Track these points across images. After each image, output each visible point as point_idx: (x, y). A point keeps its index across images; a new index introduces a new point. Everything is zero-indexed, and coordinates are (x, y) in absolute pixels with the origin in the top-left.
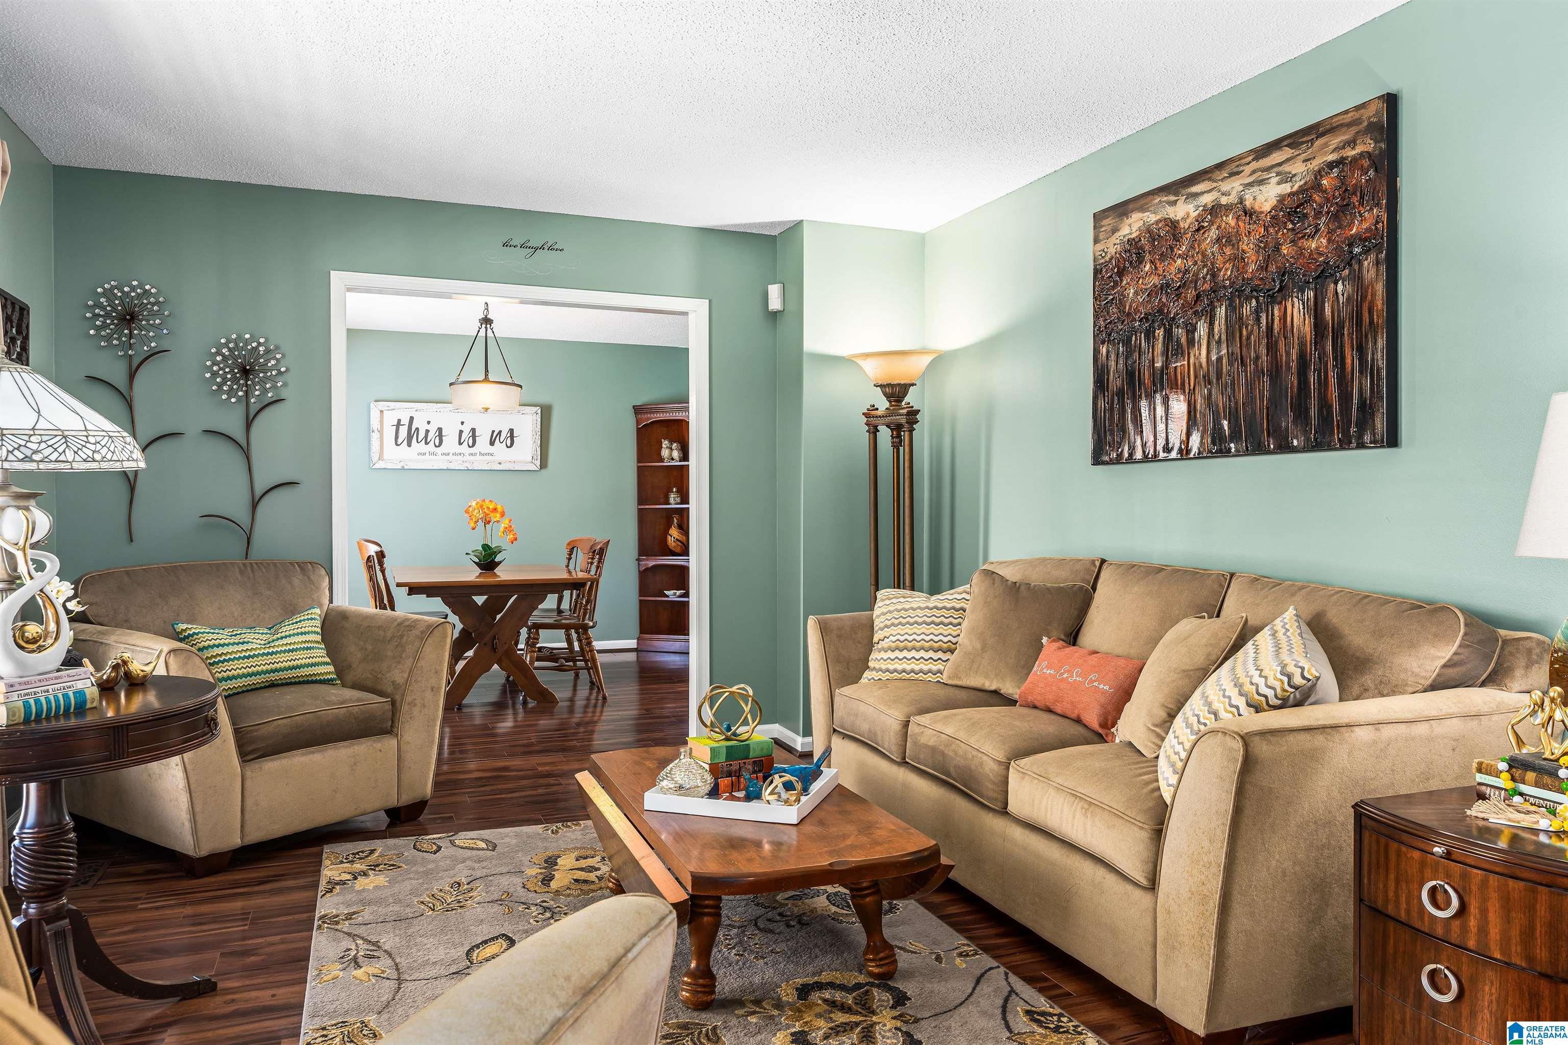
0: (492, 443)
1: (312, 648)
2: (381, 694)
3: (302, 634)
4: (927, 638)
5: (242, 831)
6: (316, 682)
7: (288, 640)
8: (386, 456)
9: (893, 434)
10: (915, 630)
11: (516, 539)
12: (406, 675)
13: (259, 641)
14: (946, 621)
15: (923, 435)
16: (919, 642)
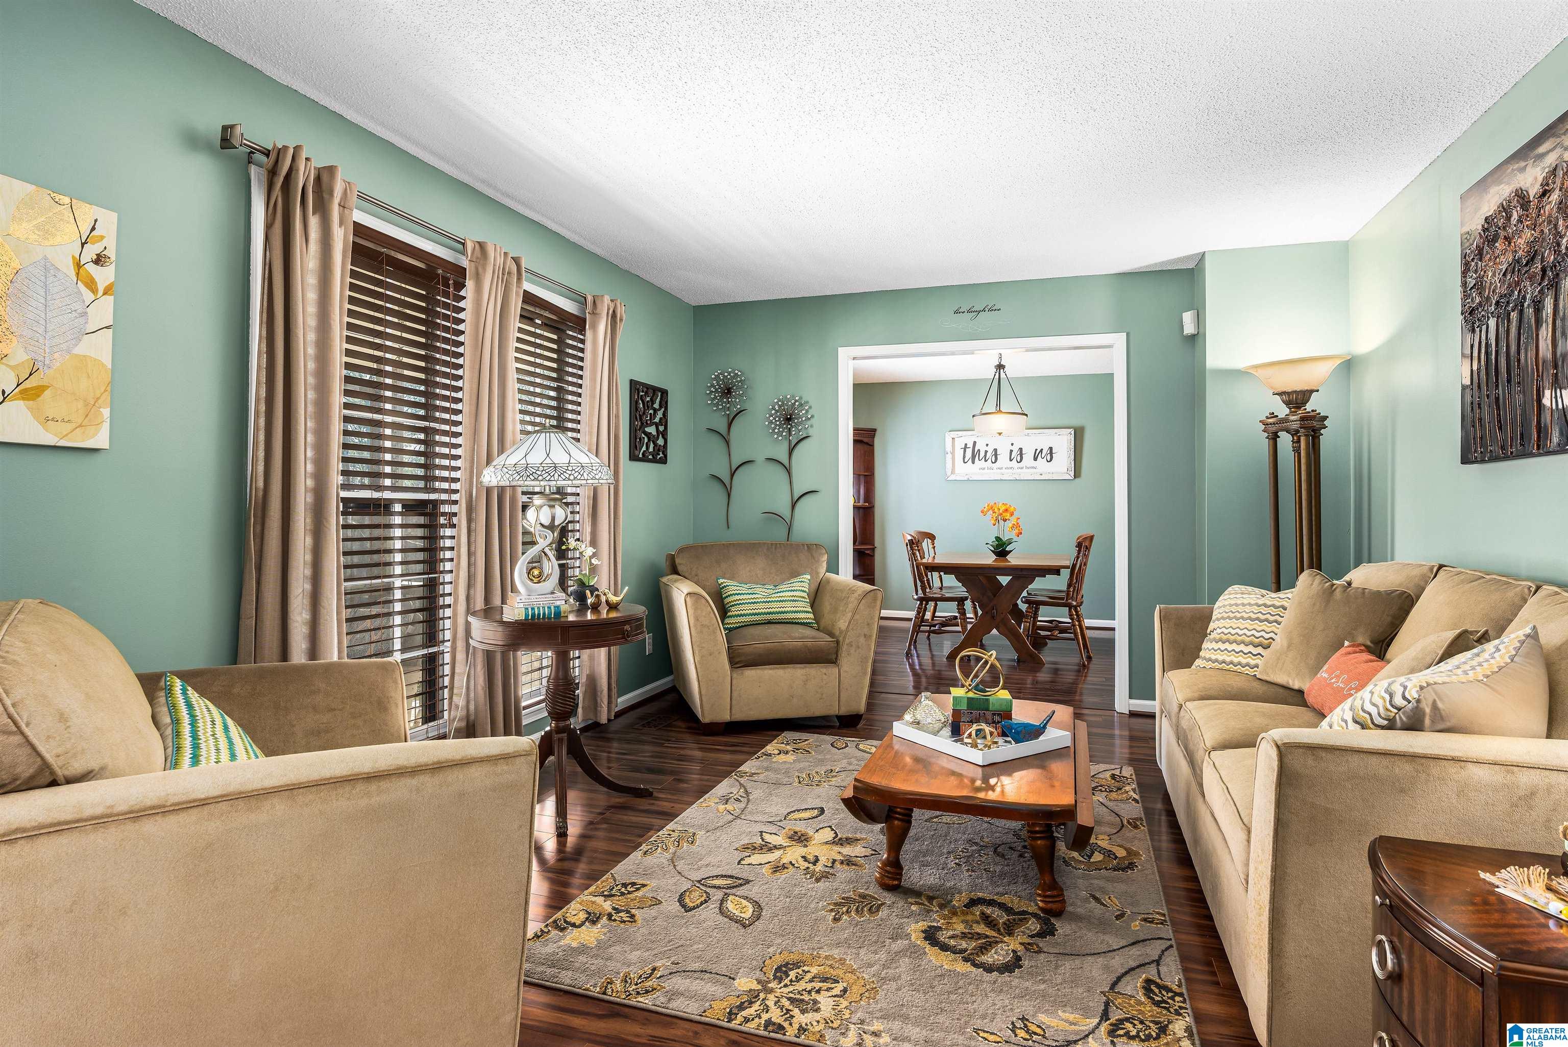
0: (1035, 459)
1: (798, 601)
2: (831, 634)
3: (791, 591)
4: (1249, 633)
5: (731, 712)
6: (796, 623)
7: (781, 594)
8: (957, 471)
9: (1293, 439)
10: (1248, 626)
11: (1021, 533)
12: (847, 625)
13: (764, 594)
14: (1272, 618)
15: (1327, 438)
16: (1241, 636)
